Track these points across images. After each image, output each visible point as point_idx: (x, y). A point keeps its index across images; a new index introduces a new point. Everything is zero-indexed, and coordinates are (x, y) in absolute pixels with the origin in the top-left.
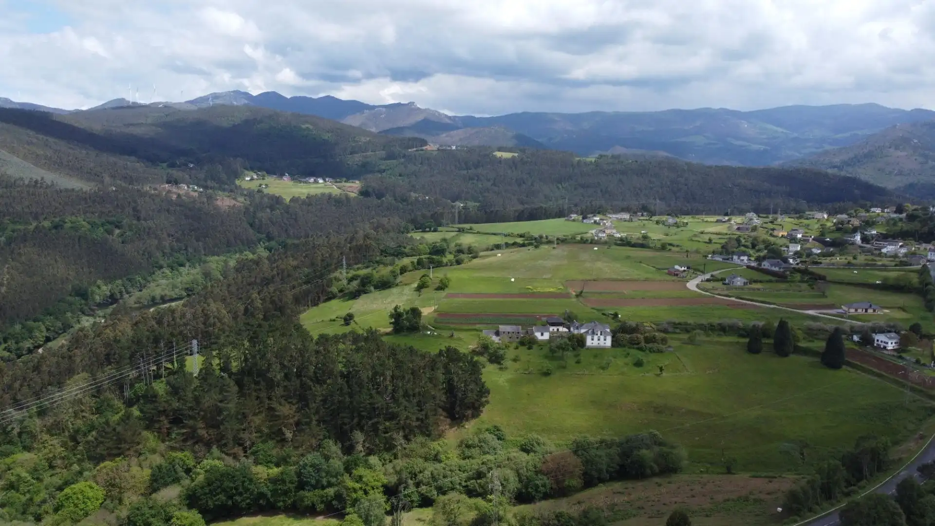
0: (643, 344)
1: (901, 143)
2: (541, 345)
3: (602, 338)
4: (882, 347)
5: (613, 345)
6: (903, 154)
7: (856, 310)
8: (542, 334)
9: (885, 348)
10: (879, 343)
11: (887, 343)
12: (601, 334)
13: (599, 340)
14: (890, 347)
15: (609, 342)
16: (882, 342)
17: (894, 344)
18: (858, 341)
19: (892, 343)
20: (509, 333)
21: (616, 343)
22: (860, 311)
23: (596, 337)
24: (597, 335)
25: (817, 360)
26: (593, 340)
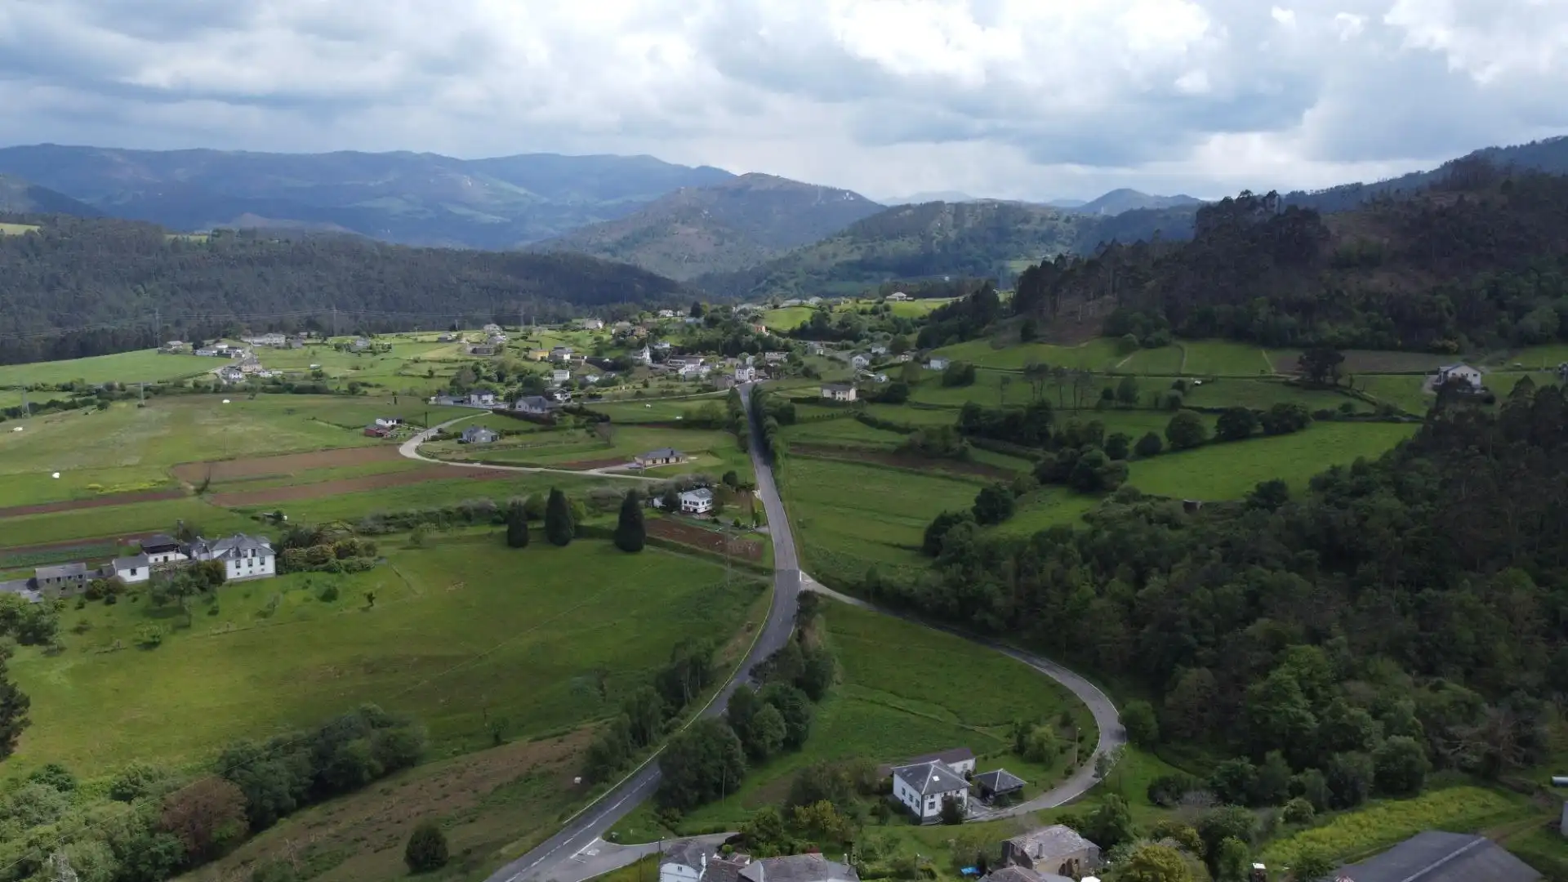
0: (333, 560)
1: (689, 215)
2: (134, 592)
3: (256, 561)
4: (691, 510)
5: (278, 572)
6: (692, 231)
7: (654, 462)
8: (133, 572)
9: (695, 510)
10: (688, 504)
11: (698, 504)
12: (254, 555)
13: (250, 565)
14: (701, 509)
15: (270, 566)
16: (690, 503)
17: (706, 505)
18: (660, 507)
19: (703, 503)
20: (59, 579)
21: (282, 567)
22: (659, 462)
23: (244, 562)
24: (246, 557)
25: (610, 542)
26: (238, 567)
